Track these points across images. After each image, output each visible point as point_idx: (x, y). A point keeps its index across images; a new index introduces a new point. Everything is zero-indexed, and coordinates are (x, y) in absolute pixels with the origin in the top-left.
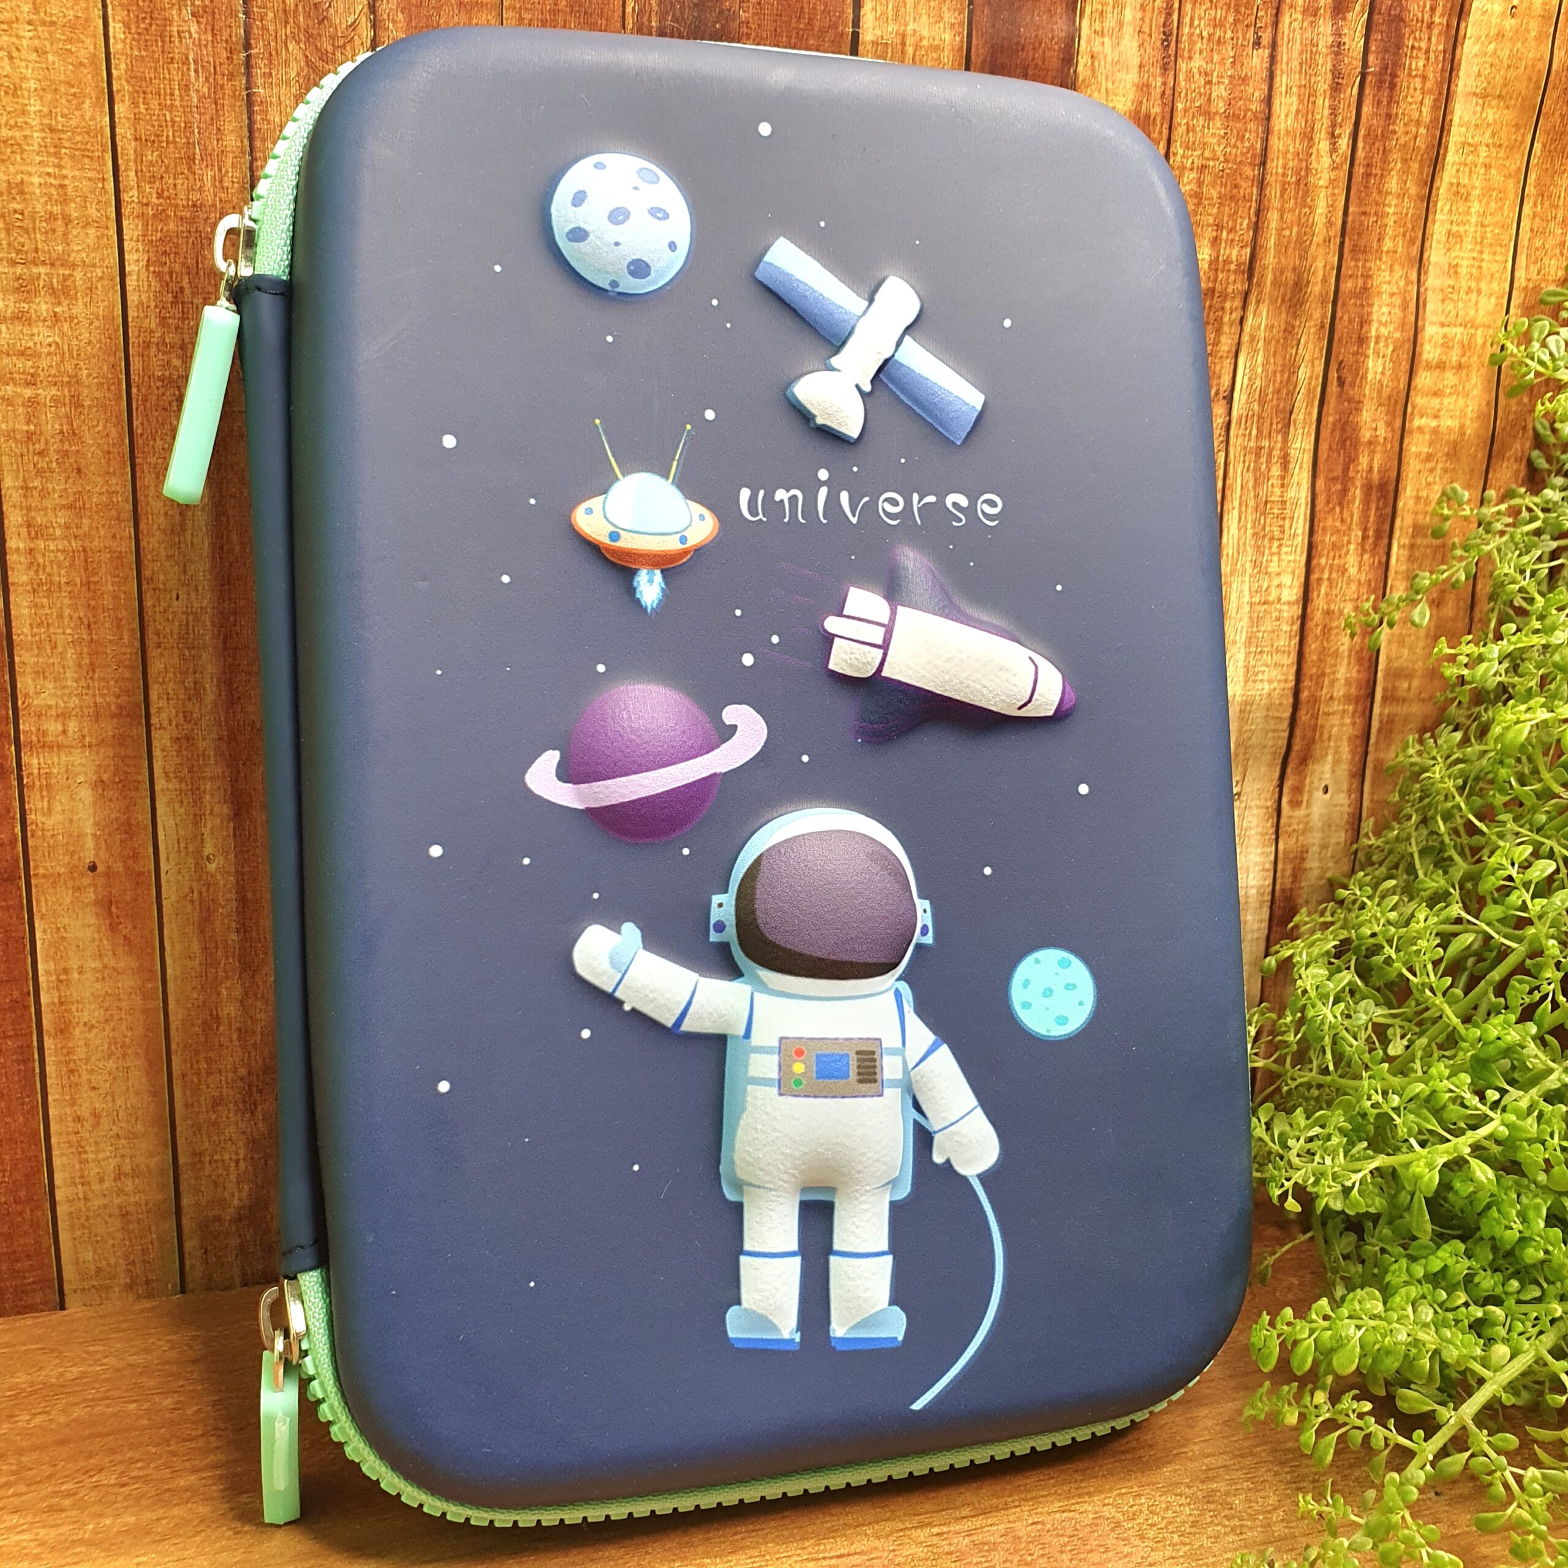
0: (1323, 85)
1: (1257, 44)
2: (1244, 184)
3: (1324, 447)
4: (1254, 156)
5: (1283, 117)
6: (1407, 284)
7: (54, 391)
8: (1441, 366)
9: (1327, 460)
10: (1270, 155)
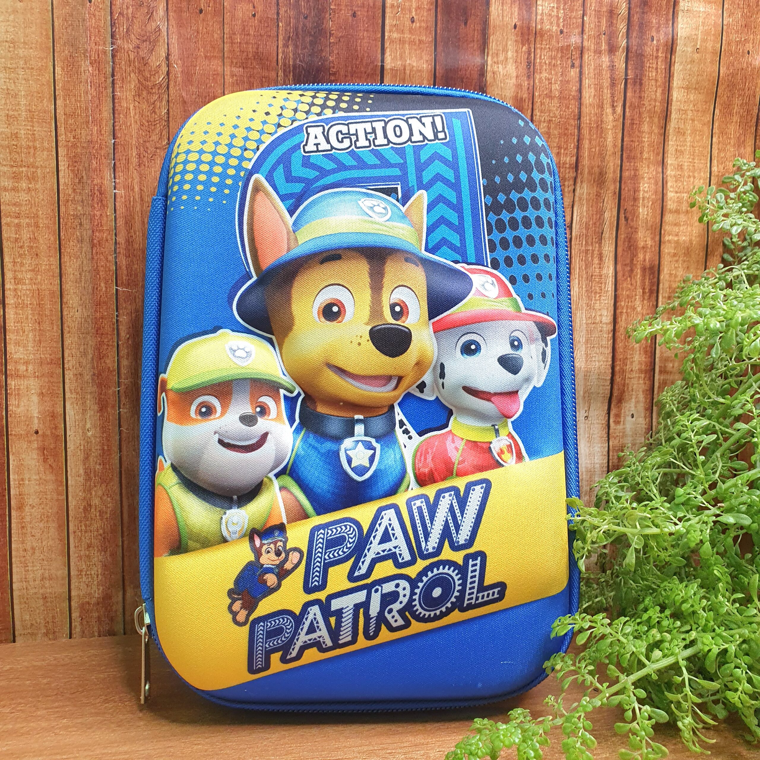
0: (606, 83)
1: (573, 66)
2: (570, 128)
3: (620, 250)
4: (574, 116)
5: (587, 98)
6: (657, 174)
7: (27, 220)
8: (677, 212)
9: (622, 256)
10: (582, 115)
